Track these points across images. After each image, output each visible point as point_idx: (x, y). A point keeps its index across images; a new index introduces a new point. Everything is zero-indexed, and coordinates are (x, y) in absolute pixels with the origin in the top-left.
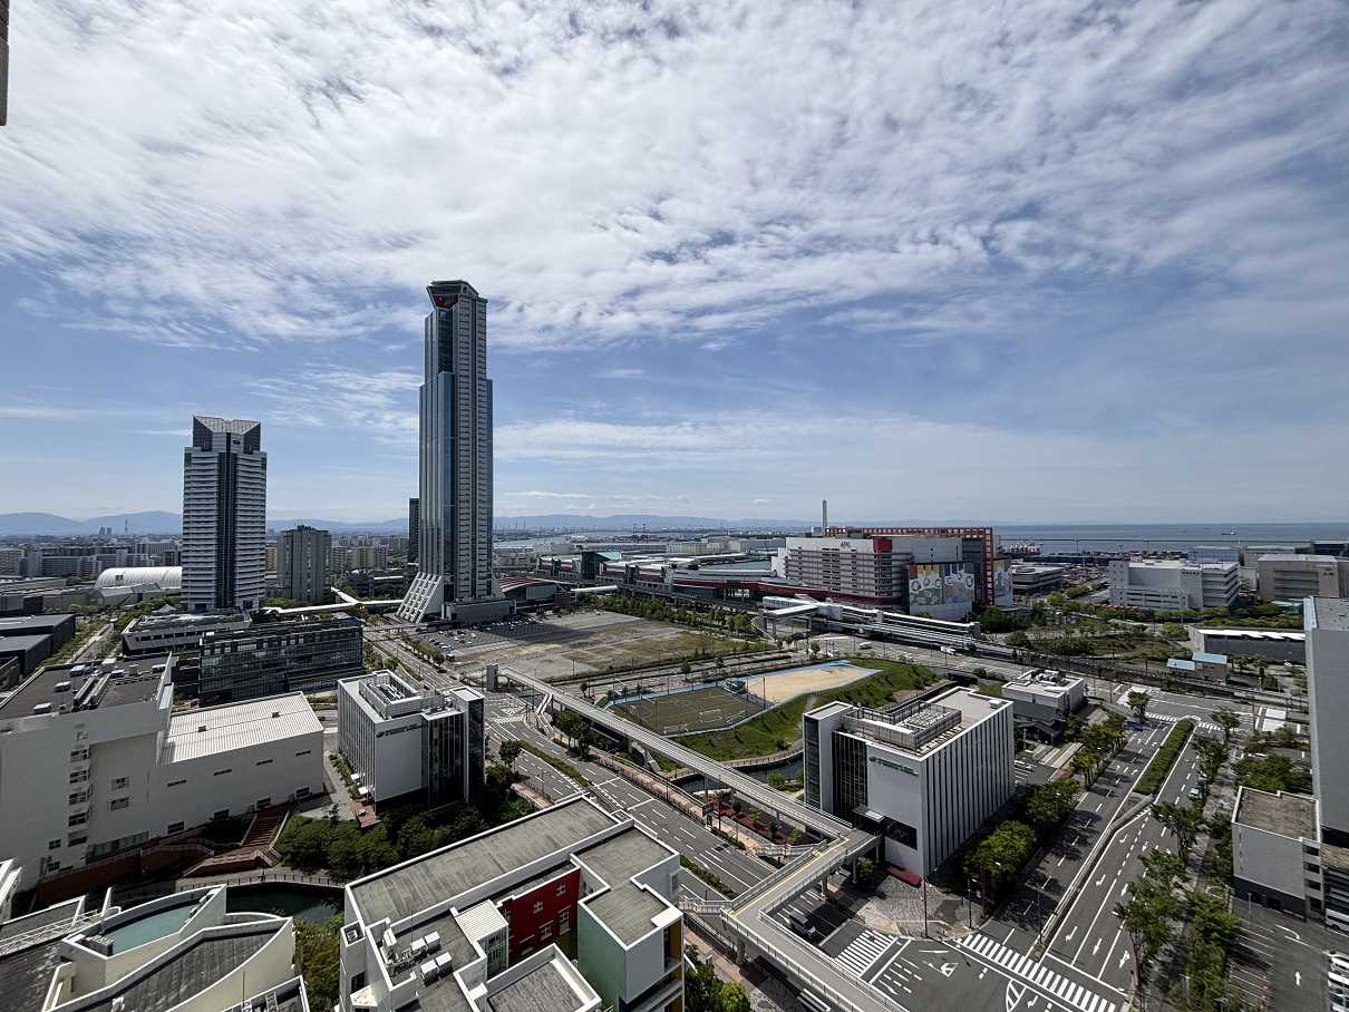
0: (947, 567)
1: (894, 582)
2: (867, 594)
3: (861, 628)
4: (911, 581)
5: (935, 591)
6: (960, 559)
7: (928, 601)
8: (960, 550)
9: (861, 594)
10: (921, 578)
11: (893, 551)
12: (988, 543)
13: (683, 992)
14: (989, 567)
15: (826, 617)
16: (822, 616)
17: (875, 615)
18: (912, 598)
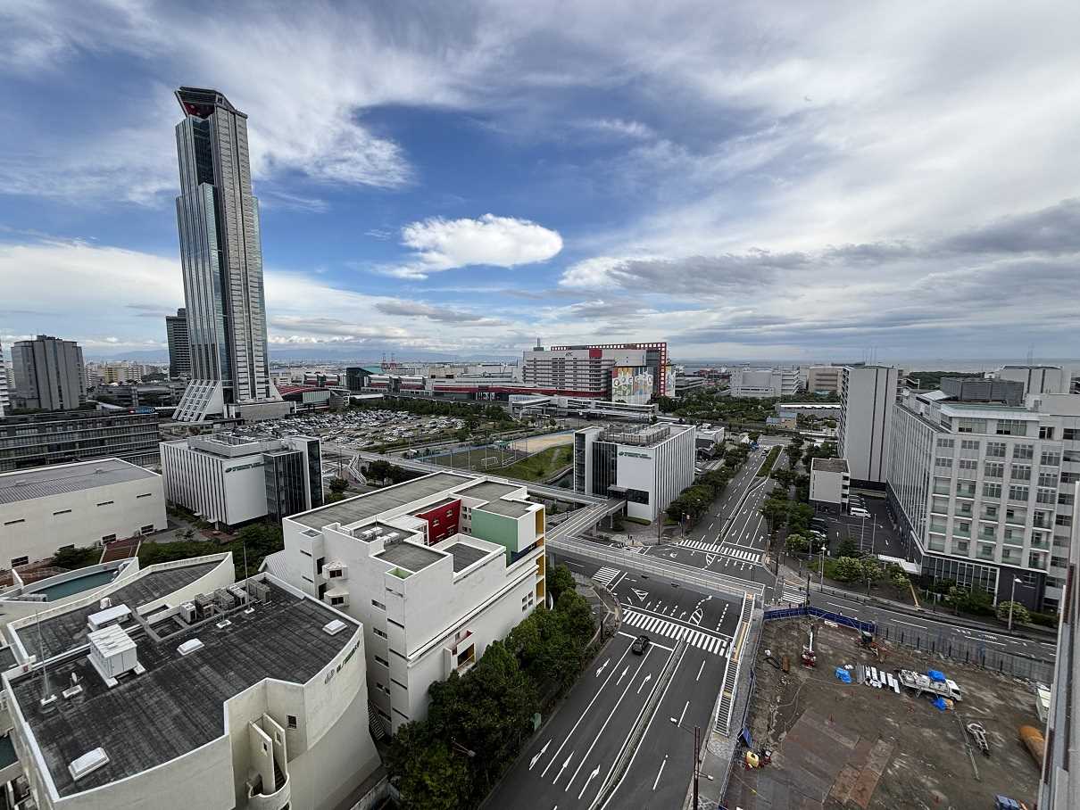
0: (637, 370)
1: (602, 381)
2: (583, 390)
3: (581, 412)
4: (613, 380)
5: (629, 387)
6: (645, 364)
7: (624, 392)
8: (645, 357)
9: (579, 390)
10: (621, 376)
11: (603, 358)
12: (663, 354)
13: (544, 553)
14: (663, 370)
15: (556, 406)
16: (553, 406)
17: (590, 403)
18: (614, 391)
